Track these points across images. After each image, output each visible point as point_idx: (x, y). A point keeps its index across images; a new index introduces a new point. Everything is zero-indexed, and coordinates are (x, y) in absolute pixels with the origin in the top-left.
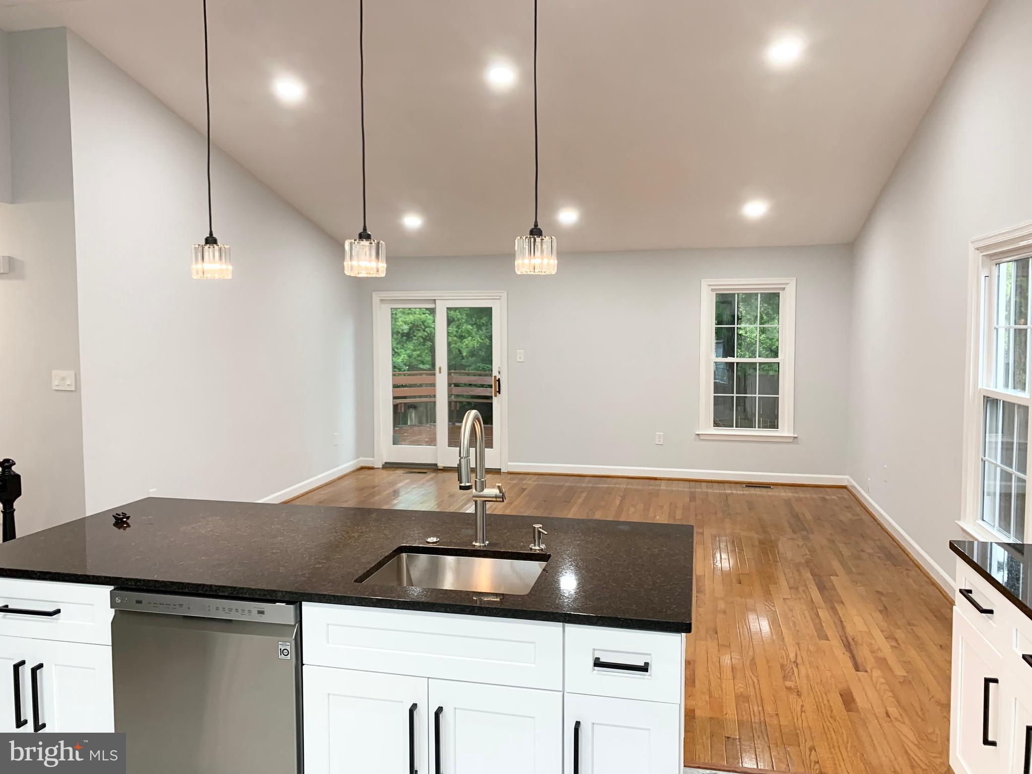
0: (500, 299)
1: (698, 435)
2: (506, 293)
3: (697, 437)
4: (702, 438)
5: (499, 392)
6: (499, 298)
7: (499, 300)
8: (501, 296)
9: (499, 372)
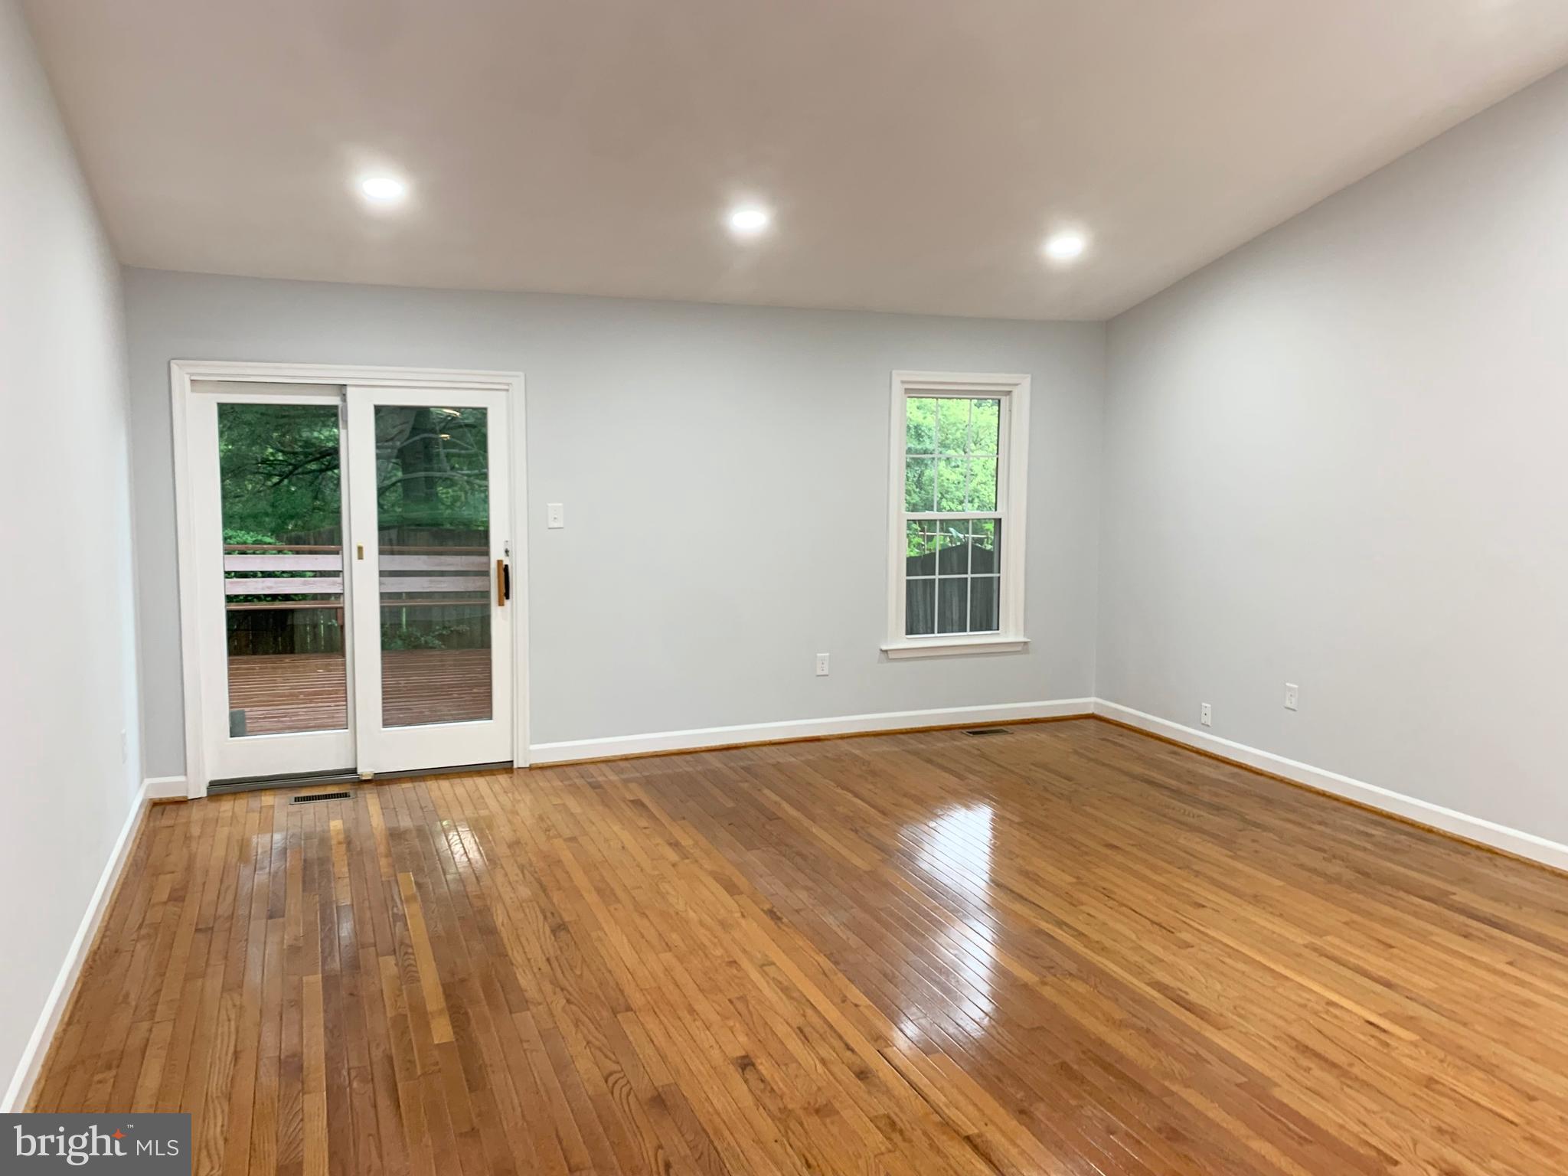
0: (507, 390)
1: (886, 651)
2: (523, 378)
3: (883, 656)
4: (891, 655)
5: (507, 596)
6: (506, 387)
7: (504, 393)
8: (508, 384)
9: (507, 552)
